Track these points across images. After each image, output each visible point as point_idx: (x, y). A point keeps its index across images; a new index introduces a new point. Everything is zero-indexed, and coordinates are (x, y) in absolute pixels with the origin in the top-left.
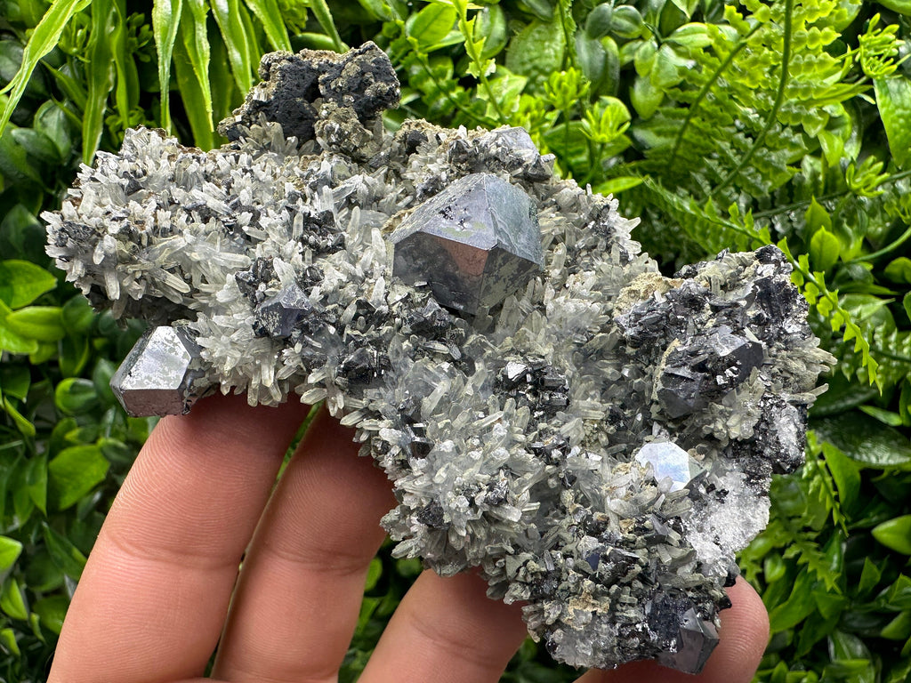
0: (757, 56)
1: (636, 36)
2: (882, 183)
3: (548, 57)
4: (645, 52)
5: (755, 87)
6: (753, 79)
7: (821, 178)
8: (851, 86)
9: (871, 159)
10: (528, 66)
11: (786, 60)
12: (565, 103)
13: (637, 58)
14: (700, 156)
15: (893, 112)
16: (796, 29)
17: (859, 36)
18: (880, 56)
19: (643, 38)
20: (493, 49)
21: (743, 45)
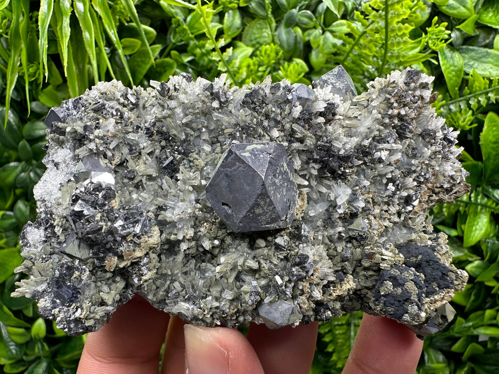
0: (371, 38)
1: (312, 27)
2: (442, 106)
3: (265, 37)
4: (316, 35)
5: (372, 54)
6: (370, 50)
8: (424, 55)
10: (254, 42)
11: (386, 40)
12: (269, 62)
13: (311, 38)
15: (449, 68)
16: (391, 24)
17: (427, 28)
18: (438, 39)
19: (315, 28)
20: (234, 33)
21: (365, 32)
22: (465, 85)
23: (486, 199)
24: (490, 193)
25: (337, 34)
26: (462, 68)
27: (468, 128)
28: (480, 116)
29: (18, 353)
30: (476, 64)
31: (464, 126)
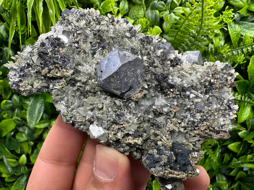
0: (195, 16)
1: (164, 10)
2: (229, 51)
3: (140, 15)
4: (166, 14)
5: (195, 24)
6: (194, 22)
7: (213, 50)
8: (221, 25)
9: (226, 45)
10: (135, 17)
11: (202, 17)
12: (143, 27)
13: (164, 16)
14: (181, 42)
15: (233, 32)
16: (205, 9)
17: (223, 12)
18: (228, 17)
19: (166, 10)
20: (125, 12)
21: (191, 13)
22: (241, 41)
23: (250, 99)
24: (251, 96)
25: (177, 14)
26: (240, 32)
27: (242, 63)
28: (248, 57)
29: (12, 172)
30: (247, 31)
31: (240, 62)
